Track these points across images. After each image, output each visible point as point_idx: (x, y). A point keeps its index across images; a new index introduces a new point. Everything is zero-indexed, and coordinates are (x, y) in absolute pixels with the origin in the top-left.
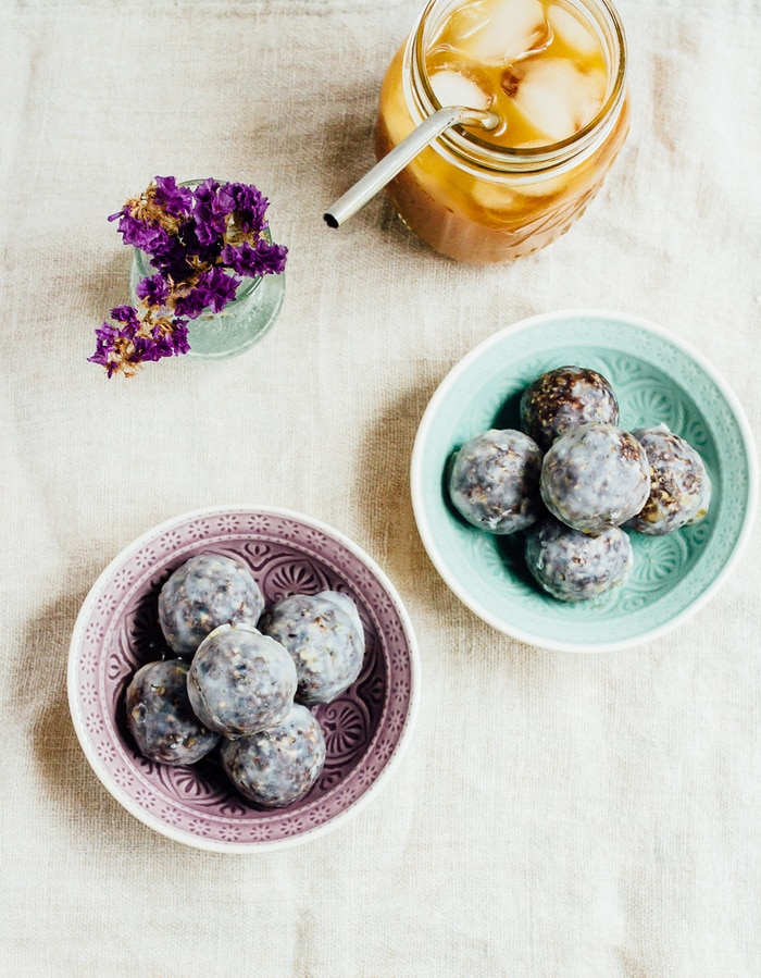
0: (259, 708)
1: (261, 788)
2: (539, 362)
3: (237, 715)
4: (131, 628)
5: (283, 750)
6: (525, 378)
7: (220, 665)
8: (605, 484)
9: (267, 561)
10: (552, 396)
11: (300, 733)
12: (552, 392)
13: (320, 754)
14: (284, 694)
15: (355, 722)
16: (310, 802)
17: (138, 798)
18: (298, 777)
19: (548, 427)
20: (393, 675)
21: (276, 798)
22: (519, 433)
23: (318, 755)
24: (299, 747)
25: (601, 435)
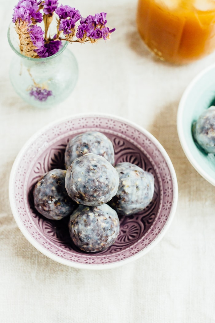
0: (96, 187)
1: (82, 235)
3: (84, 187)
4: (52, 156)
5: (99, 221)
7: (86, 163)
11: (110, 217)
14: (110, 187)
15: (135, 231)
16: (102, 255)
17: (24, 222)
18: (102, 237)
20: (161, 212)
21: (88, 244)
23: (114, 232)
24: (107, 223)
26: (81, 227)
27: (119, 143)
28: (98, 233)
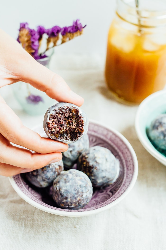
5: (76, 179)
17: (17, 183)
18: (78, 192)
26: (62, 184)
27: (92, 140)
28: (75, 188)
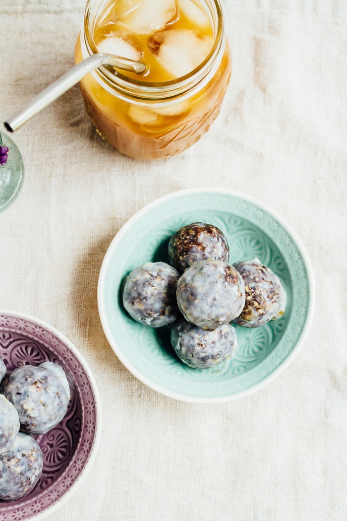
2: (181, 220)
5: (11, 467)
6: (171, 229)
8: (214, 299)
9: (11, 343)
10: (186, 242)
11: (23, 455)
12: (186, 239)
13: (37, 467)
14: (6, 435)
15: (64, 444)
16: (33, 497)
18: (22, 483)
19: (183, 261)
20: (85, 417)
21: (8, 497)
22: (165, 264)
24: (23, 465)
25: (213, 268)
27: (4, 336)
28: (15, 482)
